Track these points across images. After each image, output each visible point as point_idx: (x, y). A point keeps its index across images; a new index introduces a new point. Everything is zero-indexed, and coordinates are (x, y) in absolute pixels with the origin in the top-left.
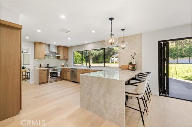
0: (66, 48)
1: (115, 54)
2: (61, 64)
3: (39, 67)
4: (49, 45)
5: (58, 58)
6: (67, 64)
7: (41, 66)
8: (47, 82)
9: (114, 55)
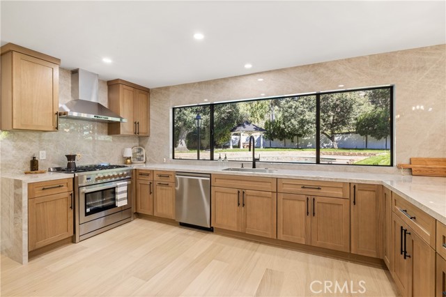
0: (143, 93)
1: (244, 126)
2: (123, 152)
3: (28, 168)
4: (75, 73)
5: (113, 128)
6: (144, 152)
7: (34, 165)
8: (73, 240)
9: (242, 128)
